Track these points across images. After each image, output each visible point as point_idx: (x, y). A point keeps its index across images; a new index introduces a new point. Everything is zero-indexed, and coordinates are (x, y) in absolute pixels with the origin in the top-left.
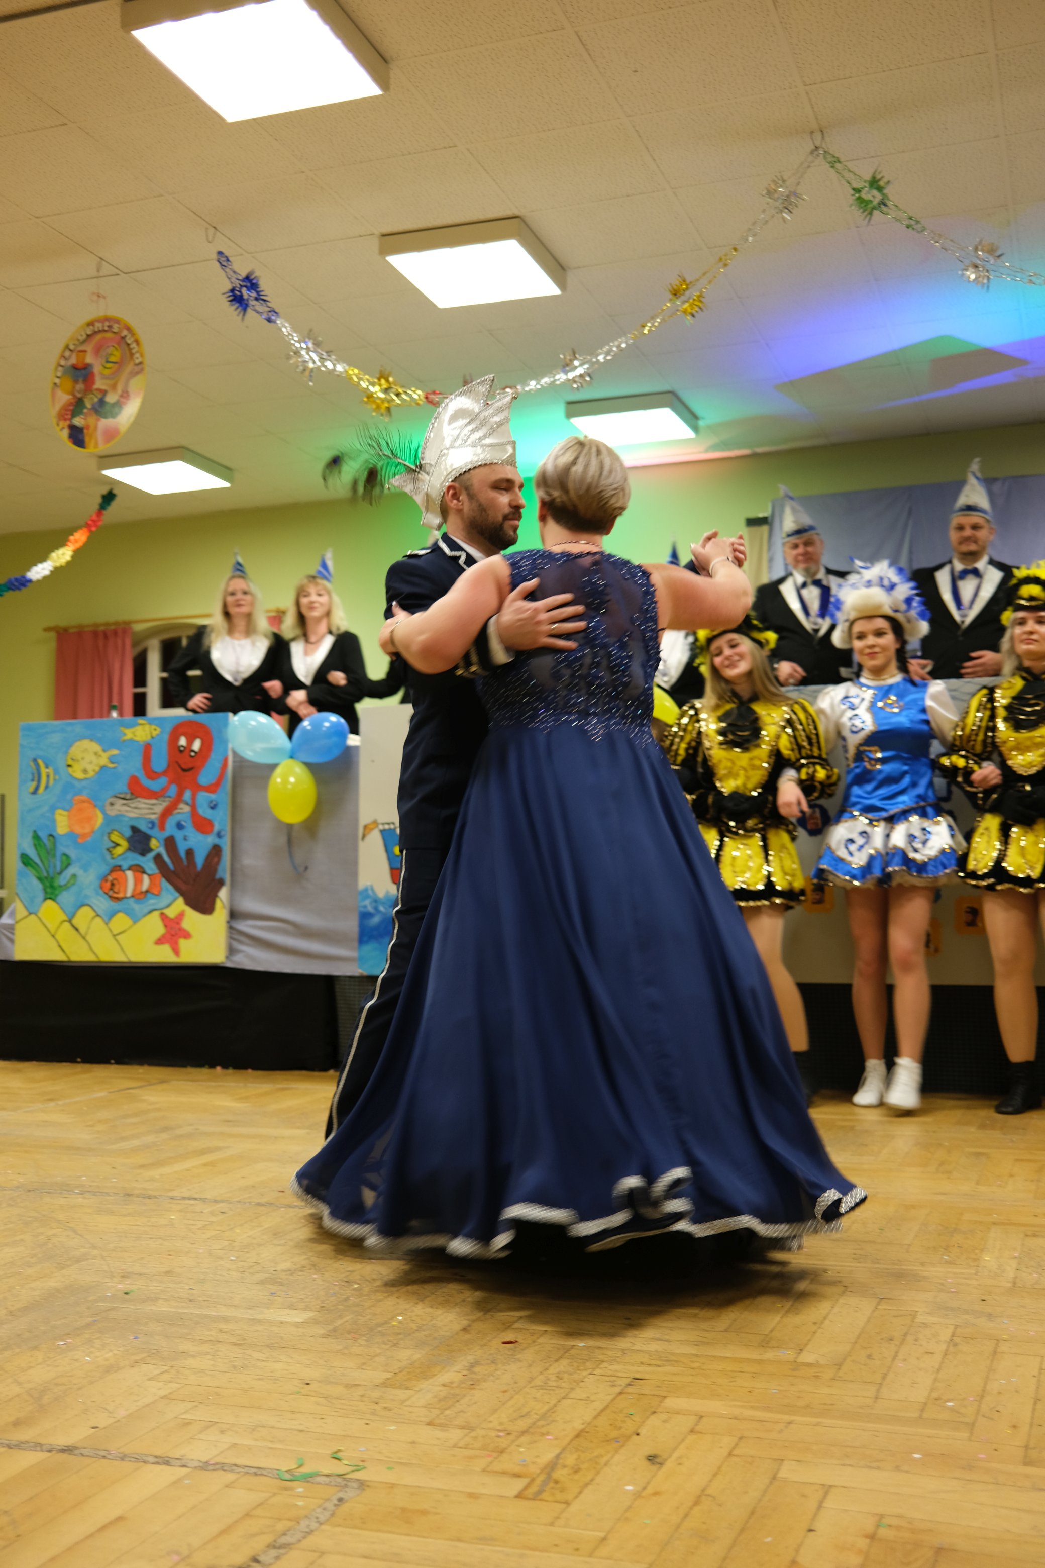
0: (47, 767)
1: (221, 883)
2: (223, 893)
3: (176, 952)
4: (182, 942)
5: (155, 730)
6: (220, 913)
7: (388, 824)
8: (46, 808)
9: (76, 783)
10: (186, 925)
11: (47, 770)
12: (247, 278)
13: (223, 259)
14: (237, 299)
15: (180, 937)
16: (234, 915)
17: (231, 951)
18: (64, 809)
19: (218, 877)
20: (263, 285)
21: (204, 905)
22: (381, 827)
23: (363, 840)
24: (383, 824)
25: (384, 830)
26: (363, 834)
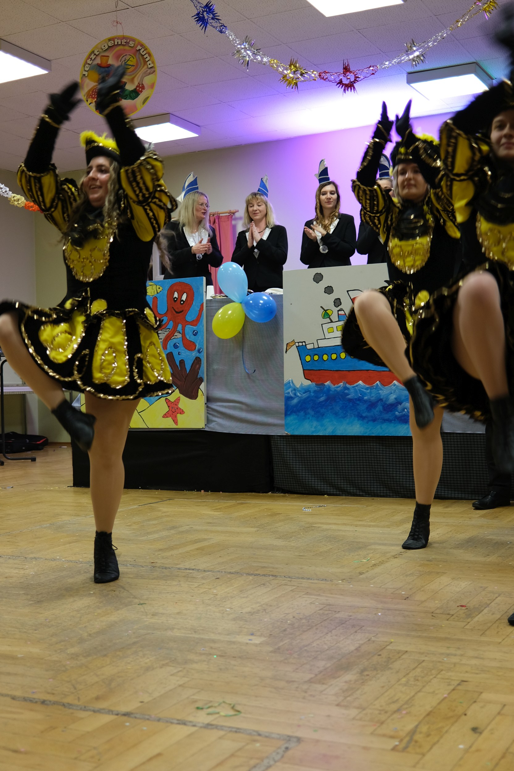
1: (201, 380)
2: (203, 386)
3: (176, 422)
4: (179, 416)
5: (159, 288)
6: (201, 399)
7: (302, 342)
10: (180, 405)
12: (207, 6)
14: (201, 19)
15: (178, 413)
16: (209, 400)
17: (208, 421)
19: (199, 377)
20: (217, 9)
21: (192, 394)
22: (297, 344)
23: (286, 352)
24: (298, 343)
25: (299, 346)
26: (286, 349)
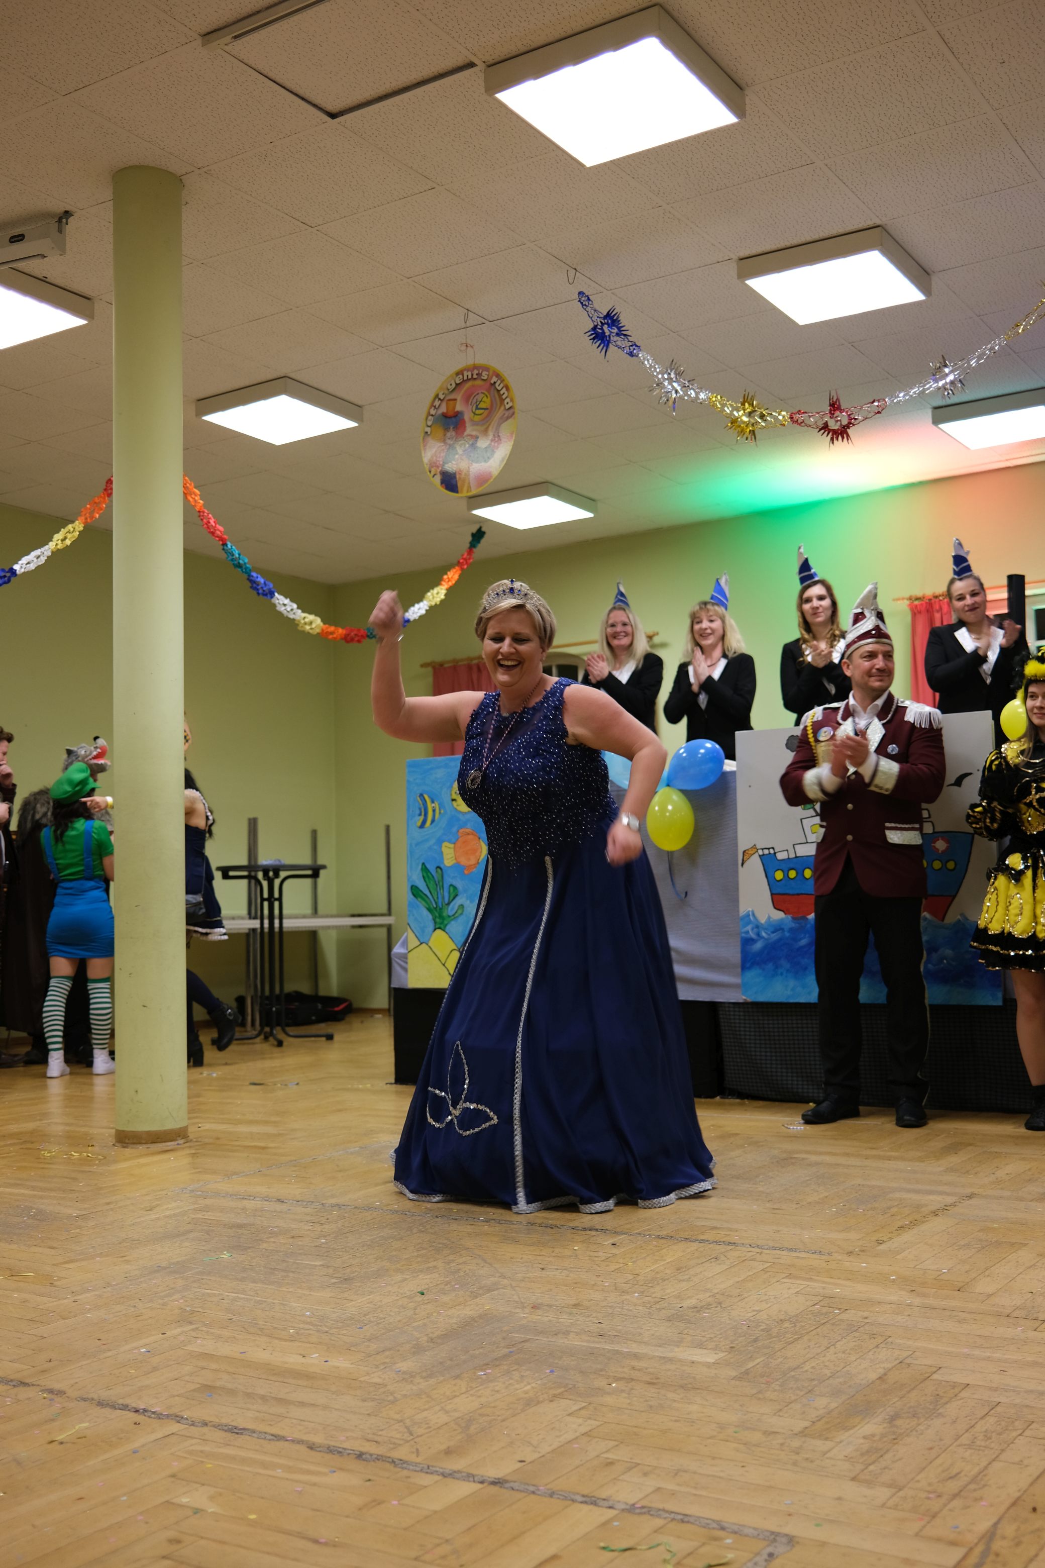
0: (433, 802)
7: (769, 849)
8: (432, 842)
9: (460, 816)
11: (433, 805)
12: (608, 315)
13: (584, 299)
14: (599, 336)
18: (450, 842)
20: (624, 320)
22: (760, 852)
23: (742, 864)
24: (763, 849)
25: (763, 855)
26: (743, 860)
